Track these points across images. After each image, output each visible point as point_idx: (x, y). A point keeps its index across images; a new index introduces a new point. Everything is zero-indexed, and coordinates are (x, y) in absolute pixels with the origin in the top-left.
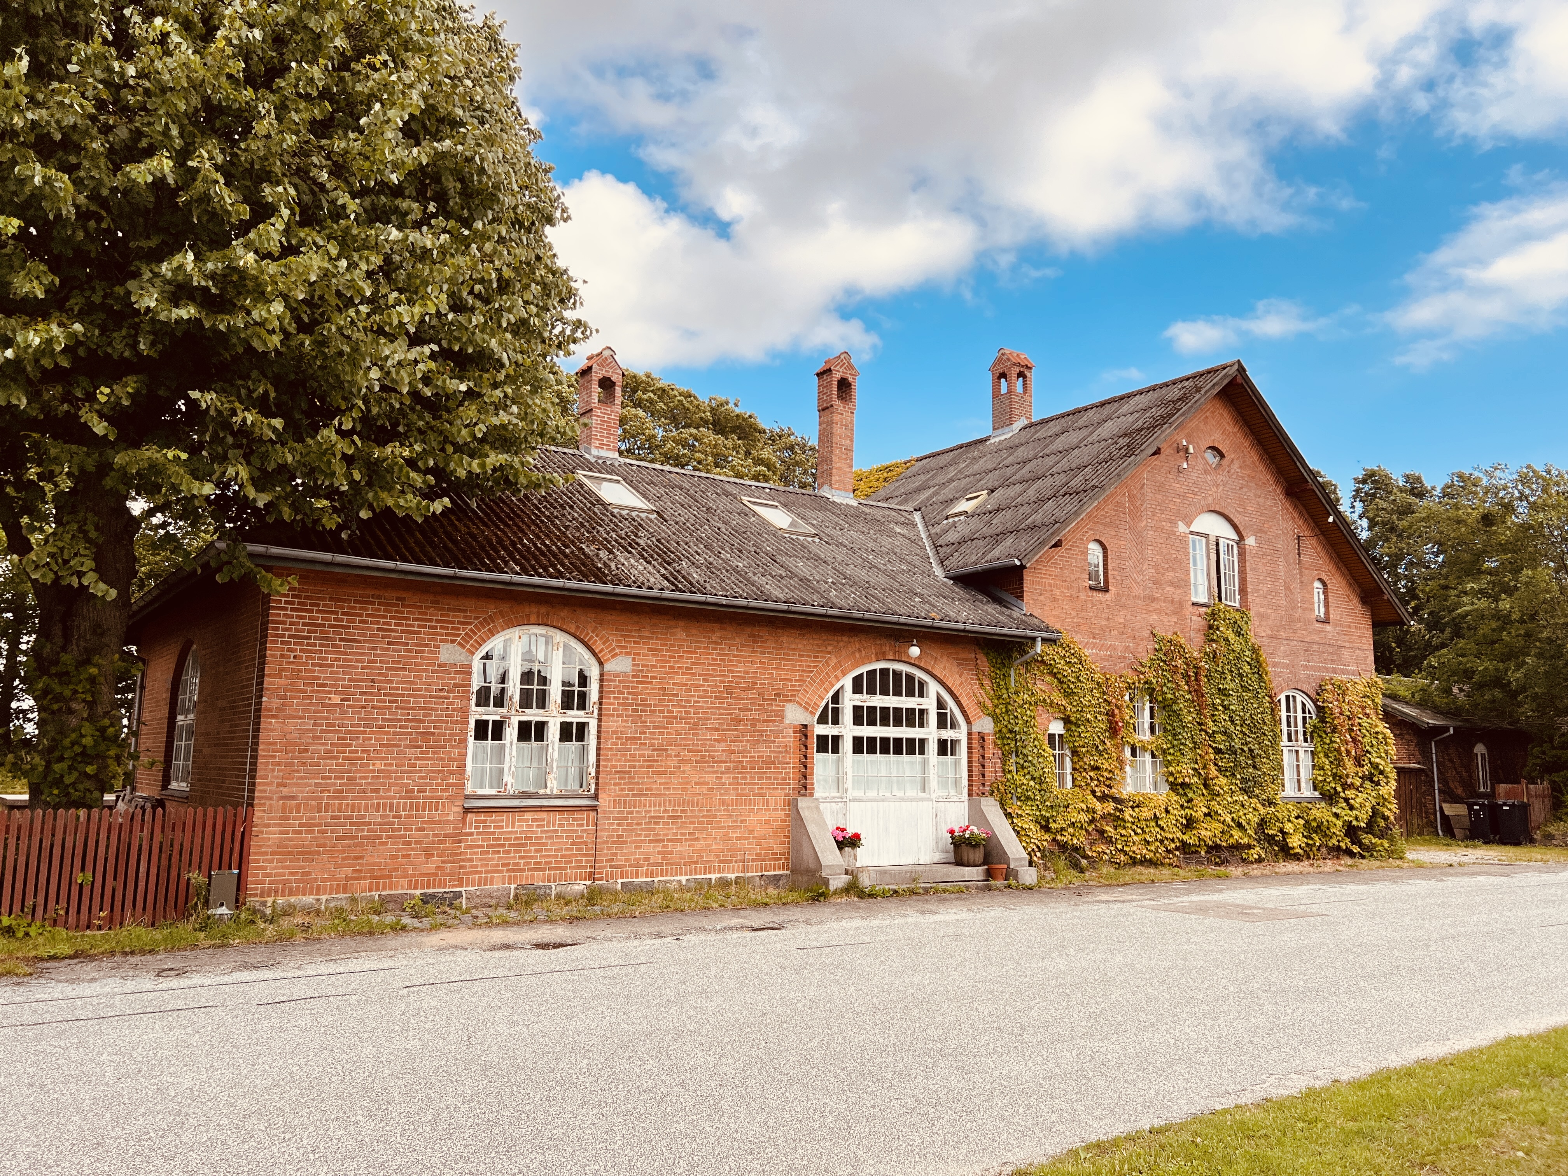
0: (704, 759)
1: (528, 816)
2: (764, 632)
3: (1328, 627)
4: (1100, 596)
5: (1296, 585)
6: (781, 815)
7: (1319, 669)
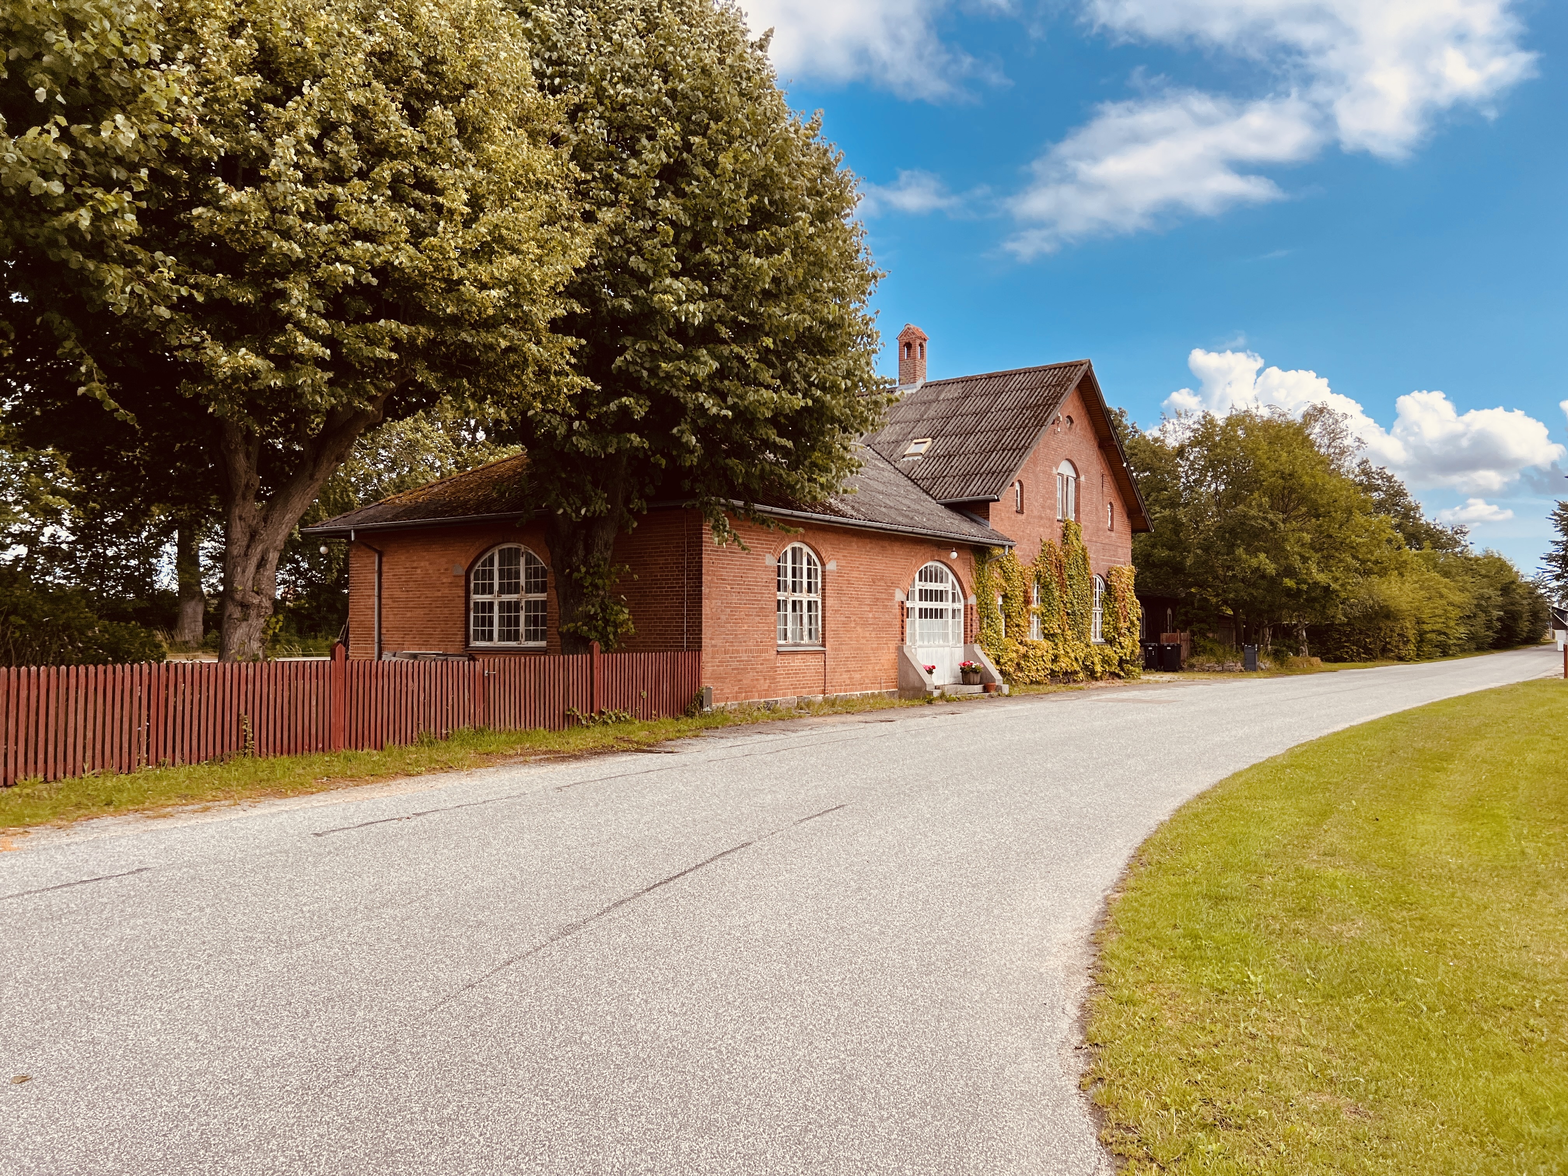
0: (865, 624)
1: (799, 656)
2: (886, 544)
3: (1113, 534)
4: (1019, 516)
5: (1100, 507)
6: (893, 656)
7: (1108, 561)
